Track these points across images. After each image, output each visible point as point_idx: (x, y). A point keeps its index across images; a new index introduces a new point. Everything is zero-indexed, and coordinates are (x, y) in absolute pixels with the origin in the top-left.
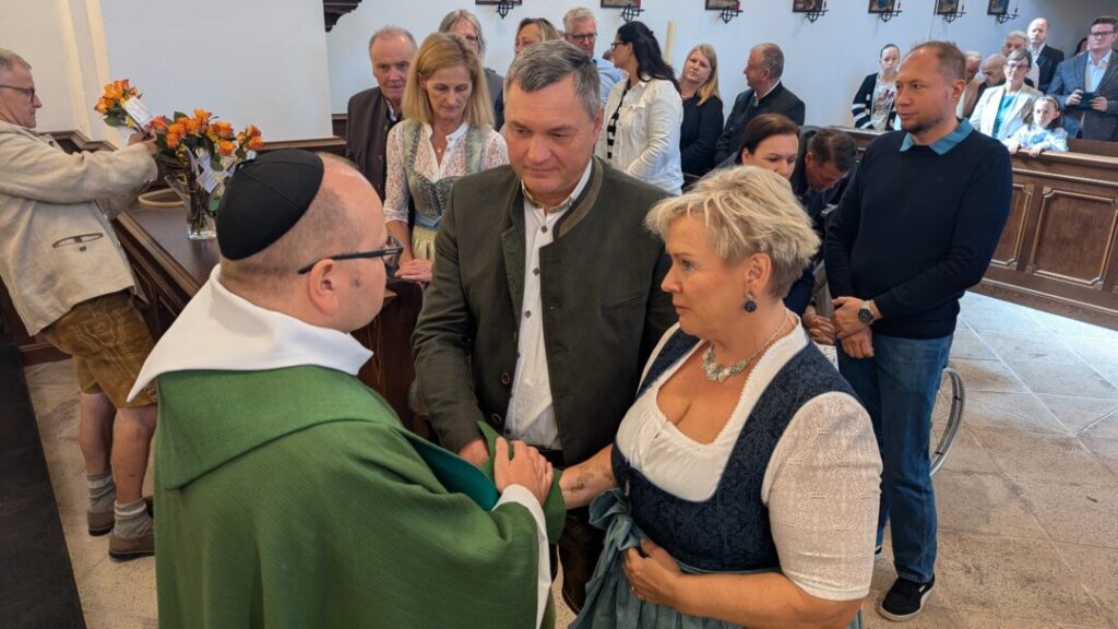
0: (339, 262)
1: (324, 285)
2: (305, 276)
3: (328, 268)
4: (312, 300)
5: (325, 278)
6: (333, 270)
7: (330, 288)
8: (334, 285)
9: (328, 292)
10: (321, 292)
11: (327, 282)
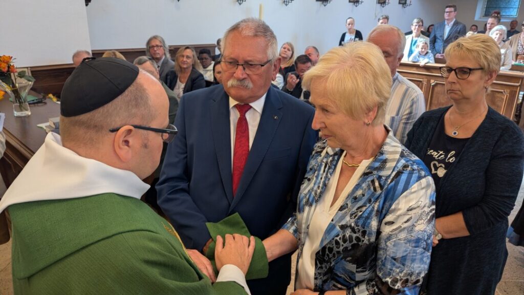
0: (137, 129)
1: (124, 143)
2: (114, 133)
3: (130, 131)
4: (115, 151)
5: (125, 139)
6: (132, 133)
7: (128, 146)
8: (131, 143)
9: (126, 147)
10: (121, 146)
11: (127, 142)
